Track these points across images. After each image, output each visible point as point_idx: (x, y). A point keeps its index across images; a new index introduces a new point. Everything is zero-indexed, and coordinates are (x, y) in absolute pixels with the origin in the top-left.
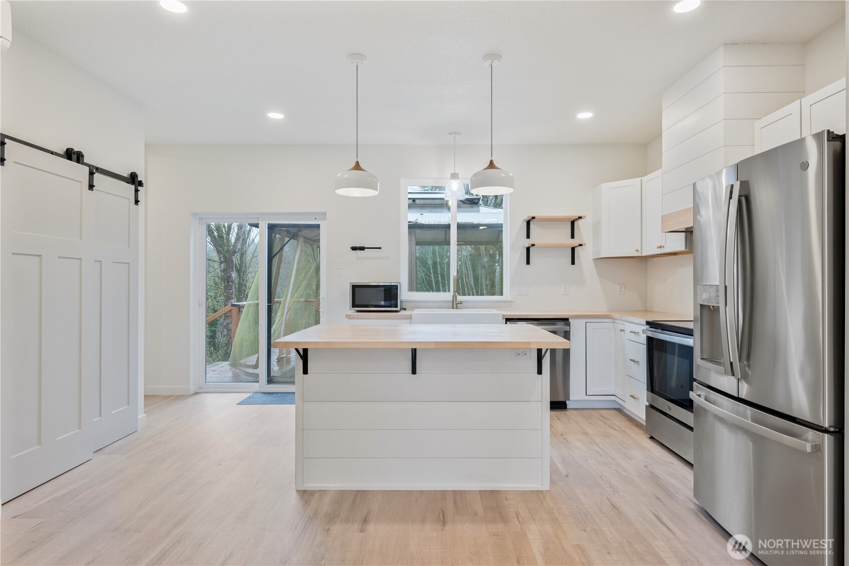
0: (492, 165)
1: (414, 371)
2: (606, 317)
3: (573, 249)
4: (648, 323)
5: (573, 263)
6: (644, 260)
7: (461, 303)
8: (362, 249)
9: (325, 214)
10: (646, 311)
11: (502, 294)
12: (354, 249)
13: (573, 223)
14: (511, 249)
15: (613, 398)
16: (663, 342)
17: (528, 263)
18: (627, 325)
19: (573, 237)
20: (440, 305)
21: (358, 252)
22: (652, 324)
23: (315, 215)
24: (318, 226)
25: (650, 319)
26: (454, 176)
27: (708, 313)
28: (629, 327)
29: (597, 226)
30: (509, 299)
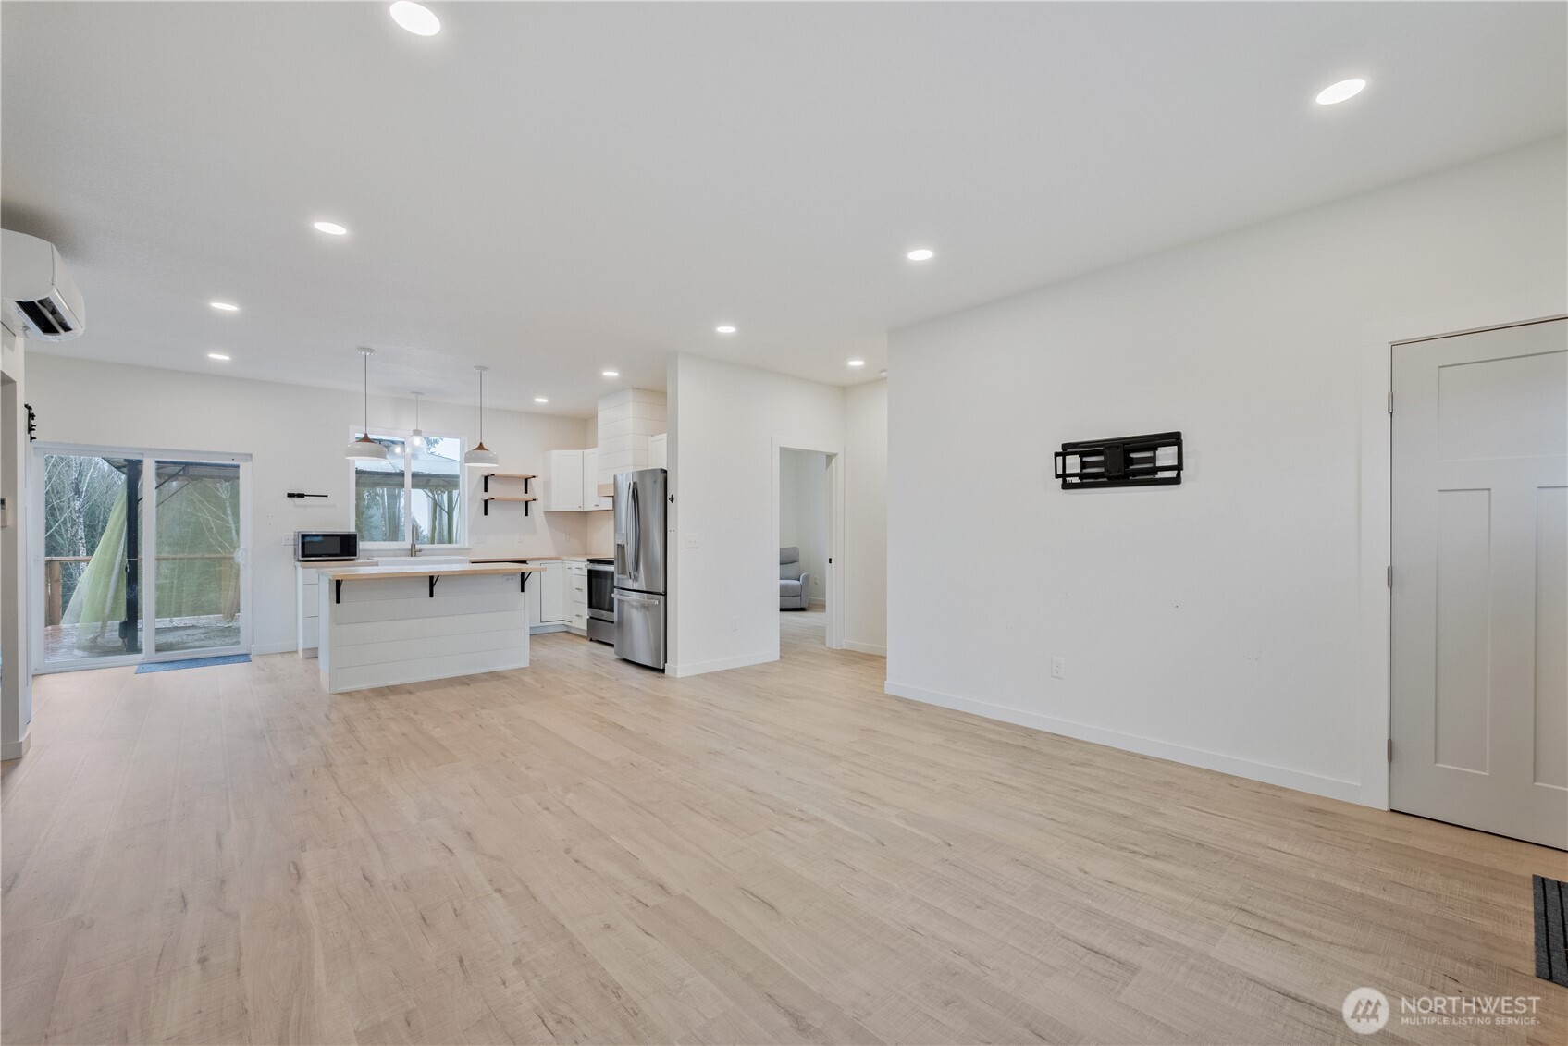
0: (481, 447)
1: (431, 595)
2: (557, 559)
3: (526, 503)
4: (588, 560)
5: (526, 514)
6: (584, 515)
7: (420, 551)
8: (302, 496)
9: (251, 455)
10: (587, 554)
11: (450, 541)
12: (290, 495)
13: (526, 481)
14: (470, 500)
15: (562, 623)
16: (598, 572)
17: (486, 514)
18: (573, 563)
19: (526, 492)
20: (396, 553)
21: (296, 499)
22: (591, 561)
23: (233, 455)
24: (238, 467)
25: (590, 558)
26: (417, 432)
27: (621, 548)
28: (575, 565)
29: (547, 485)
30: (467, 546)
